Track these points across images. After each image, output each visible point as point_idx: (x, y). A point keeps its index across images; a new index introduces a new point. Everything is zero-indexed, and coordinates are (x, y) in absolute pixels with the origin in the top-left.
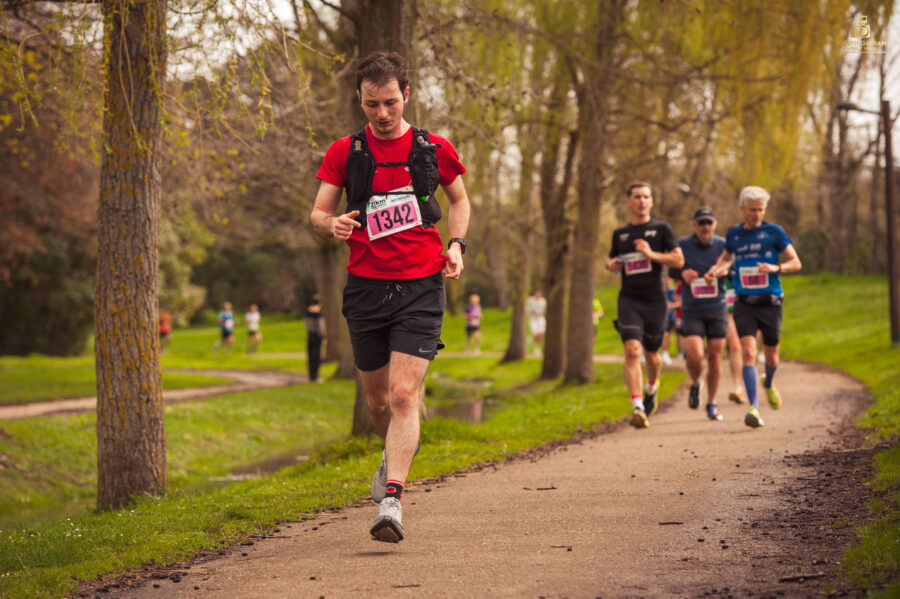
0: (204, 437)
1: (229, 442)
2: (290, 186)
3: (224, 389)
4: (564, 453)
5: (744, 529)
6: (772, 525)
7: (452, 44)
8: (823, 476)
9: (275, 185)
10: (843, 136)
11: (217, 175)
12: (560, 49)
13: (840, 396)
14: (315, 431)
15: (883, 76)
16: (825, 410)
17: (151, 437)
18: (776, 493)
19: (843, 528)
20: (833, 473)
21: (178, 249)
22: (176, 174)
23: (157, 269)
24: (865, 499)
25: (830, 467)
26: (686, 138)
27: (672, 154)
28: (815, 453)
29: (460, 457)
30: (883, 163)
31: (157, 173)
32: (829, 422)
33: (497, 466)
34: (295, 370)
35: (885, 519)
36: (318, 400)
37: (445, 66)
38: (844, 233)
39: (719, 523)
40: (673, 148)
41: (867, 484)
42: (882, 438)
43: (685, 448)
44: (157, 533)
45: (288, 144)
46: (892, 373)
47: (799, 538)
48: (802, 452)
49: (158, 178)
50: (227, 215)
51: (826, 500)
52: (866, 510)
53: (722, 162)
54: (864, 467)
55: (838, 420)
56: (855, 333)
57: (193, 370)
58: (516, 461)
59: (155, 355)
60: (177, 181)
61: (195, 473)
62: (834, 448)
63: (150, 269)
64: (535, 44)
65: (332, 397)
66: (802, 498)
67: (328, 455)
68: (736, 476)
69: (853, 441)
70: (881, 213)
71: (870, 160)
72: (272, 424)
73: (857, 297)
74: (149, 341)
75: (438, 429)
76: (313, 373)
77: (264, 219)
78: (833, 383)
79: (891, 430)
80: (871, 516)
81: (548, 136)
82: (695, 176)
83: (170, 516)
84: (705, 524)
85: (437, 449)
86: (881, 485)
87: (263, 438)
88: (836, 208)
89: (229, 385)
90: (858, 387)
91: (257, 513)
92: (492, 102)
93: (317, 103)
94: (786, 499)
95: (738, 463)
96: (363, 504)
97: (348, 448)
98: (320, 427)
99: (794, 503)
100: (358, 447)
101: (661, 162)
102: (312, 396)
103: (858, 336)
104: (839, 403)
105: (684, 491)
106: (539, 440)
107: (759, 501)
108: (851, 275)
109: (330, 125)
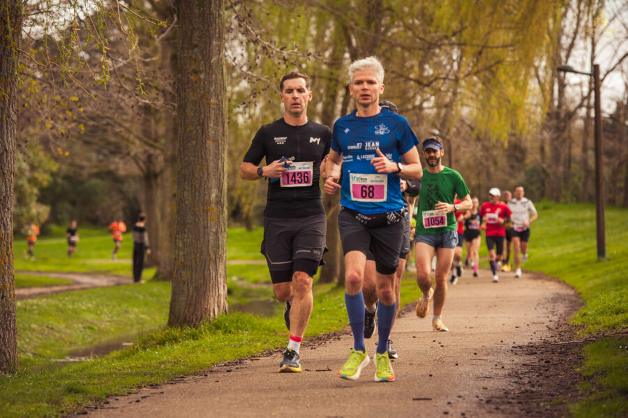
0: (48, 327)
1: (68, 331)
2: (121, 125)
3: (65, 288)
4: (337, 341)
5: (480, 404)
6: (503, 402)
7: (252, 14)
8: (543, 363)
9: (108, 124)
10: (561, 92)
11: (61, 116)
12: (338, 18)
13: (556, 299)
14: (138, 323)
15: (594, 45)
16: (545, 311)
17: (5, 326)
18: (505, 377)
19: (558, 404)
20: (551, 361)
21: (28, 174)
22: (27, 114)
23: (12, 190)
24: (577, 382)
25: (548, 356)
26: (437, 92)
27: (425, 105)
28: (537, 344)
29: (255, 344)
30: (593, 114)
31: (13, 113)
32: (547, 319)
34: (122, 273)
35: (593, 397)
36: (141, 297)
37: (246, 32)
38: (561, 169)
39: (461, 399)
40: (427, 100)
41: (578, 370)
42: (590, 333)
43: (433, 339)
44: (8, 404)
45: (119, 92)
46: (598, 281)
47: (523, 412)
48: (526, 344)
49: (14, 118)
50: (69, 148)
51: (545, 382)
52: (577, 391)
53: (465, 111)
54: (576, 356)
55: (555, 319)
56: (569, 249)
57: (39, 272)
59: (9, 260)
60: (28, 120)
61: (40, 356)
62: (552, 340)
63: (6, 191)
64: (319, 15)
65: (152, 295)
66: (526, 380)
67: (148, 342)
68: (474, 362)
69: (567, 335)
70: (591, 153)
71: (583, 112)
72: (103, 316)
73: (571, 220)
74: (5, 249)
75: (237, 322)
76: (137, 276)
77: (98, 152)
78: (552, 288)
79: (597, 327)
80: (581, 395)
81: (328, 89)
82: (443, 123)
83: (19, 391)
84: (449, 400)
85: (236, 338)
86: (589, 370)
87: (96, 328)
88: (555, 150)
89: (68, 285)
90: (572, 292)
91: (90, 388)
92: (283, 61)
93: (142, 59)
94: (513, 381)
95: (476, 352)
96: (177, 382)
97: (165, 336)
98: (141, 319)
99: (520, 384)
100: (173, 336)
101: (417, 111)
102: (136, 294)
103: (571, 251)
104: (556, 305)
105: (433, 373)
106: (318, 331)
107: (492, 382)
108: (566, 203)
109: (153, 77)
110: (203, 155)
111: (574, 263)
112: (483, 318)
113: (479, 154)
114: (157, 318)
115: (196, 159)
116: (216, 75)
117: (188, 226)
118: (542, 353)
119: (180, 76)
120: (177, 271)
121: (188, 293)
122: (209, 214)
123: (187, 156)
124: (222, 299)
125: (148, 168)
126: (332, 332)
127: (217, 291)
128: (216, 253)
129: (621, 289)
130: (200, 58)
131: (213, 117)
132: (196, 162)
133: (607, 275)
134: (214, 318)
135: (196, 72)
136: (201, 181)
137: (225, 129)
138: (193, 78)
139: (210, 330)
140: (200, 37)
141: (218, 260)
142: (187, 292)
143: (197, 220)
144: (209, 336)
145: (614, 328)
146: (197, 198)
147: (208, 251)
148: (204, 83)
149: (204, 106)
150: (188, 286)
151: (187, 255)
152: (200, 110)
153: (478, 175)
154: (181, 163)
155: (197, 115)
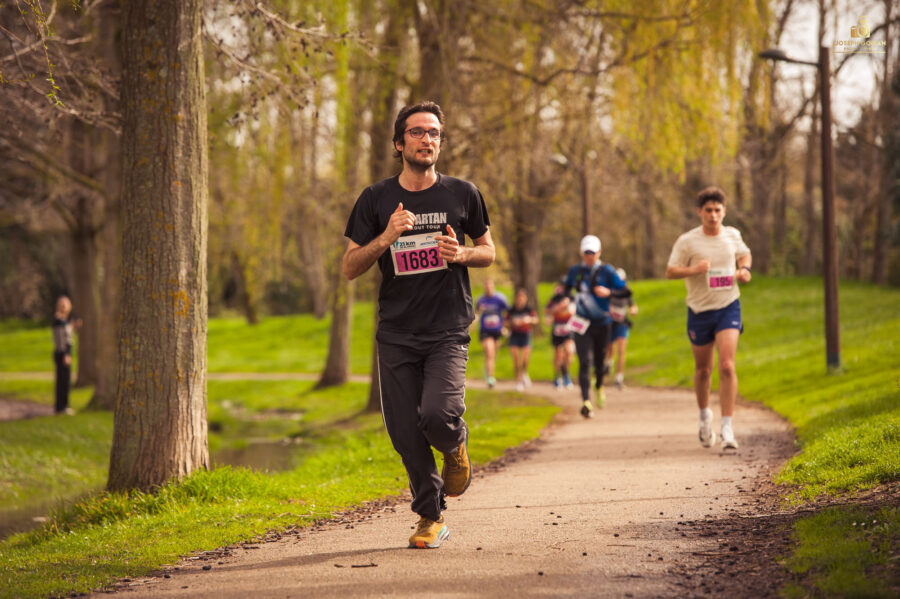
2: (29, 150)
4: (390, 515)
8: (726, 552)
13: (754, 440)
14: (61, 482)
18: (664, 576)
20: (740, 547)
24: (780, 583)
25: (736, 538)
26: (563, 93)
27: (544, 113)
28: (719, 518)
29: (252, 521)
30: (819, 127)
32: (740, 475)
33: (301, 534)
34: (36, 397)
36: (66, 438)
38: (769, 219)
40: (547, 106)
41: (783, 563)
42: (806, 499)
46: (827, 408)
48: (702, 517)
54: (781, 539)
55: (752, 473)
56: (781, 352)
58: (326, 527)
62: (744, 510)
66: (698, 581)
67: (70, 518)
68: (613, 549)
69: (769, 503)
70: (817, 192)
71: (805, 124)
73: (785, 305)
75: (224, 483)
76: (61, 403)
79: (818, 488)
81: (380, 87)
82: (574, 145)
85: (221, 510)
86: (801, 564)
88: (758, 187)
90: (782, 427)
92: (301, 46)
93: (63, 41)
94: (676, 582)
95: (618, 532)
96: (117, 588)
97: (103, 509)
98: (67, 475)
99: (687, 588)
100: (115, 507)
101: (530, 125)
102: (58, 434)
103: (784, 357)
104: (756, 449)
105: (544, 570)
106: (359, 498)
107: (641, 584)
108: (777, 275)
109: (82, 72)
110: (166, 205)
111: (788, 376)
112: (634, 472)
113: (634, 195)
114: (93, 474)
115: (153, 212)
116: (186, 71)
117: (142, 323)
118: (726, 534)
119: (125, 72)
120: (122, 399)
121: (142, 437)
122: (177, 303)
123: (139, 207)
124: (199, 445)
125: (79, 221)
126: (384, 498)
127: (190, 432)
128: (188, 368)
129: (861, 424)
130: (160, 42)
131: (181, 141)
132: (154, 218)
133: (841, 397)
134: (187, 479)
135: (152, 66)
136: (162, 249)
137: (203, 162)
138: (147, 76)
139: (178, 496)
140: (159, 8)
141: (191, 380)
142: (139, 433)
143: (156, 314)
144: (175, 507)
145: (846, 490)
146: (156, 277)
147: (175, 366)
148: (166, 85)
149: (166, 123)
150: (141, 424)
151: (140, 372)
152: (160, 130)
153: (633, 228)
154: (129, 219)
155: (155, 138)
